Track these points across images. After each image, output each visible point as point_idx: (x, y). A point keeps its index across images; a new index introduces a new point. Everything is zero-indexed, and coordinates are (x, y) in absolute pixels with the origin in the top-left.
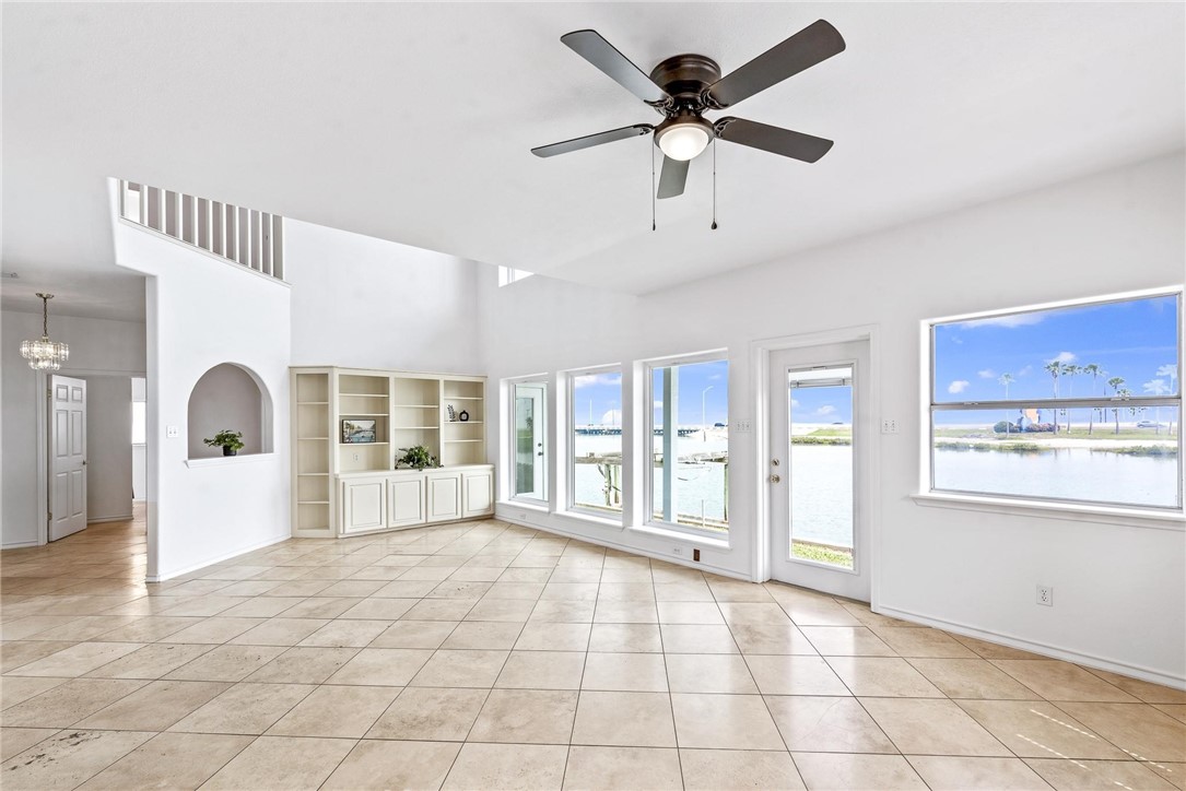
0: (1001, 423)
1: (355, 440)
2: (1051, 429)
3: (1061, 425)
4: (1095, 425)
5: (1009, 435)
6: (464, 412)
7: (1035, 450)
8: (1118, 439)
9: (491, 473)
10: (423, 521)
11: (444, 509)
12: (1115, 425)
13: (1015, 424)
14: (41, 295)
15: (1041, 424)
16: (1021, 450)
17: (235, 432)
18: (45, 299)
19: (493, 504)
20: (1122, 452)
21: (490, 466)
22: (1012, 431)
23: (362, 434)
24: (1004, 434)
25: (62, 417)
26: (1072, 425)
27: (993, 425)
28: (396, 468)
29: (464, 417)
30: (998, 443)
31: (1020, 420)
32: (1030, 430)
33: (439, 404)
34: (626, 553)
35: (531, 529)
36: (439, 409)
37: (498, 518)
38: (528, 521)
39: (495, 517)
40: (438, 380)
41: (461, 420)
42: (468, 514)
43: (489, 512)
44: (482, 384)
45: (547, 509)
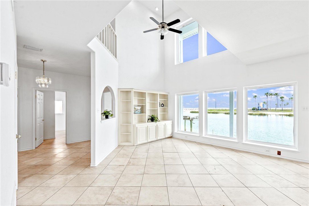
0: (254, 108)
1: (136, 113)
2: (266, 109)
3: (268, 108)
4: (277, 109)
5: (256, 111)
6: (162, 104)
7: (265, 115)
8: (283, 112)
9: (172, 123)
10: (156, 139)
11: (161, 135)
12: (282, 109)
13: (257, 108)
14: (42, 60)
15: (264, 108)
16: (261, 115)
17: (109, 110)
18: (44, 62)
19: (172, 133)
20: (287, 115)
21: (171, 121)
22: (257, 110)
23: (138, 111)
24: (255, 111)
25: (39, 104)
26: (271, 109)
27: (252, 108)
28: (147, 122)
29: (162, 105)
30: (254, 113)
31: (259, 107)
32: (261, 110)
33: (157, 101)
34: (241, 151)
35: (192, 141)
36: (157, 103)
37: (174, 137)
38: (189, 138)
39: (173, 137)
40: (158, 94)
41: (162, 106)
42: (167, 136)
43: (171, 136)
44: (168, 95)
45: (198, 135)
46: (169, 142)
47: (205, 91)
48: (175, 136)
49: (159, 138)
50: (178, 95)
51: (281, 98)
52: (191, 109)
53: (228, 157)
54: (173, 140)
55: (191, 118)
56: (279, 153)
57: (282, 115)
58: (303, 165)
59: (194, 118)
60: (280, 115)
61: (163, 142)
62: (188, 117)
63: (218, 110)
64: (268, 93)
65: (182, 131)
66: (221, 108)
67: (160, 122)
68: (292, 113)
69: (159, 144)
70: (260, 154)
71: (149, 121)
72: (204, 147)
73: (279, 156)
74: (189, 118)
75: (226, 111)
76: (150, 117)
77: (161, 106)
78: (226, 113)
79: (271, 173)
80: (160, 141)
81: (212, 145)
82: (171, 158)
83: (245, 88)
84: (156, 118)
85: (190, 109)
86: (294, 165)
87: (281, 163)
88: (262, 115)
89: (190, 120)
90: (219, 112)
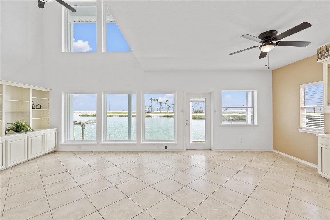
2: (151, 112)
6: (39, 105)
7: (150, 116)
9: (56, 132)
10: (26, 159)
11: (36, 152)
12: (160, 111)
15: (149, 111)
19: (57, 145)
21: (55, 129)
28: (6, 134)
29: (39, 107)
32: (147, 112)
33: (29, 100)
34: (140, 152)
35: (87, 152)
36: (29, 103)
37: (59, 151)
38: (83, 149)
39: (57, 151)
40: (29, 89)
41: (37, 108)
42: (46, 152)
43: (55, 149)
44: (49, 92)
45: (96, 143)
46: (51, 159)
47: (104, 92)
48: (61, 148)
49: (30, 157)
50: (65, 93)
51: (160, 103)
52: (81, 112)
53: (130, 161)
54: (57, 155)
55: (82, 123)
56: (166, 147)
57: (161, 116)
58: (180, 153)
59: (86, 122)
60: (159, 116)
61: (40, 161)
62: (78, 122)
63: (113, 113)
64: (152, 99)
65: (70, 141)
66: (115, 111)
67: (33, 132)
68: (173, 115)
69: (34, 166)
70: (154, 152)
71: (9, 132)
72: (103, 156)
73: (166, 150)
74: (80, 123)
75: (120, 114)
76: (12, 126)
77: (35, 107)
78: (120, 116)
79: (164, 166)
80: (35, 160)
81: (112, 152)
82: (59, 182)
83: (143, 92)
84: (26, 126)
85: (79, 112)
86: (175, 154)
87: (168, 155)
88: (148, 117)
89: (81, 125)
90: (113, 115)
